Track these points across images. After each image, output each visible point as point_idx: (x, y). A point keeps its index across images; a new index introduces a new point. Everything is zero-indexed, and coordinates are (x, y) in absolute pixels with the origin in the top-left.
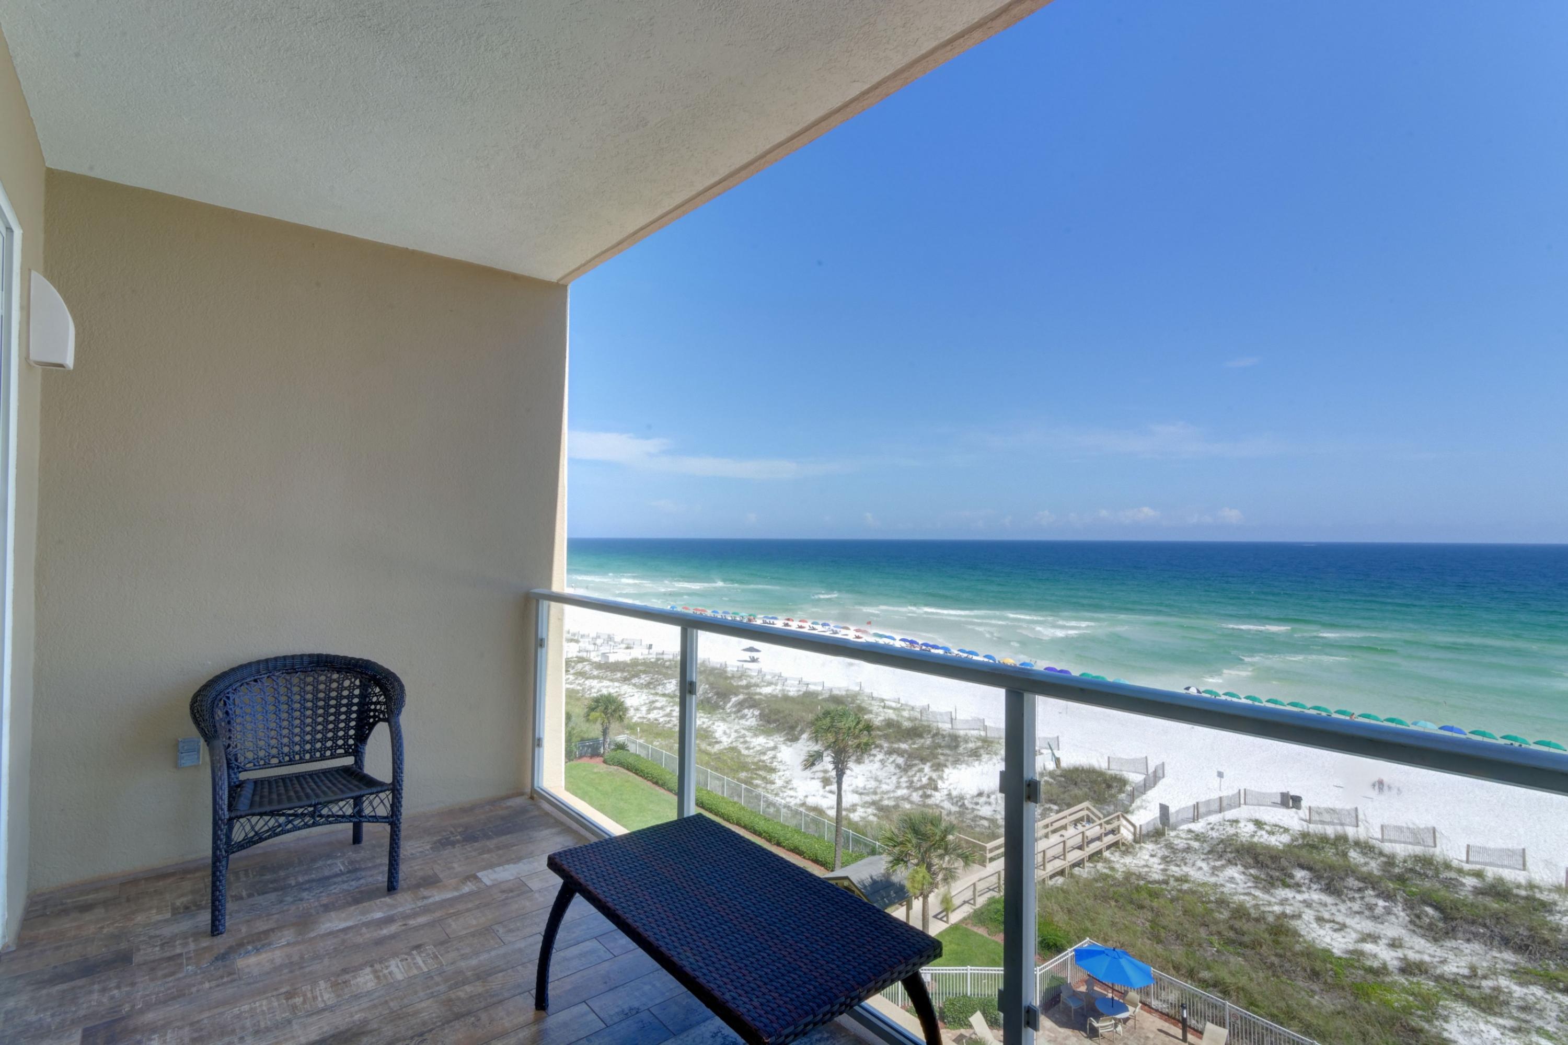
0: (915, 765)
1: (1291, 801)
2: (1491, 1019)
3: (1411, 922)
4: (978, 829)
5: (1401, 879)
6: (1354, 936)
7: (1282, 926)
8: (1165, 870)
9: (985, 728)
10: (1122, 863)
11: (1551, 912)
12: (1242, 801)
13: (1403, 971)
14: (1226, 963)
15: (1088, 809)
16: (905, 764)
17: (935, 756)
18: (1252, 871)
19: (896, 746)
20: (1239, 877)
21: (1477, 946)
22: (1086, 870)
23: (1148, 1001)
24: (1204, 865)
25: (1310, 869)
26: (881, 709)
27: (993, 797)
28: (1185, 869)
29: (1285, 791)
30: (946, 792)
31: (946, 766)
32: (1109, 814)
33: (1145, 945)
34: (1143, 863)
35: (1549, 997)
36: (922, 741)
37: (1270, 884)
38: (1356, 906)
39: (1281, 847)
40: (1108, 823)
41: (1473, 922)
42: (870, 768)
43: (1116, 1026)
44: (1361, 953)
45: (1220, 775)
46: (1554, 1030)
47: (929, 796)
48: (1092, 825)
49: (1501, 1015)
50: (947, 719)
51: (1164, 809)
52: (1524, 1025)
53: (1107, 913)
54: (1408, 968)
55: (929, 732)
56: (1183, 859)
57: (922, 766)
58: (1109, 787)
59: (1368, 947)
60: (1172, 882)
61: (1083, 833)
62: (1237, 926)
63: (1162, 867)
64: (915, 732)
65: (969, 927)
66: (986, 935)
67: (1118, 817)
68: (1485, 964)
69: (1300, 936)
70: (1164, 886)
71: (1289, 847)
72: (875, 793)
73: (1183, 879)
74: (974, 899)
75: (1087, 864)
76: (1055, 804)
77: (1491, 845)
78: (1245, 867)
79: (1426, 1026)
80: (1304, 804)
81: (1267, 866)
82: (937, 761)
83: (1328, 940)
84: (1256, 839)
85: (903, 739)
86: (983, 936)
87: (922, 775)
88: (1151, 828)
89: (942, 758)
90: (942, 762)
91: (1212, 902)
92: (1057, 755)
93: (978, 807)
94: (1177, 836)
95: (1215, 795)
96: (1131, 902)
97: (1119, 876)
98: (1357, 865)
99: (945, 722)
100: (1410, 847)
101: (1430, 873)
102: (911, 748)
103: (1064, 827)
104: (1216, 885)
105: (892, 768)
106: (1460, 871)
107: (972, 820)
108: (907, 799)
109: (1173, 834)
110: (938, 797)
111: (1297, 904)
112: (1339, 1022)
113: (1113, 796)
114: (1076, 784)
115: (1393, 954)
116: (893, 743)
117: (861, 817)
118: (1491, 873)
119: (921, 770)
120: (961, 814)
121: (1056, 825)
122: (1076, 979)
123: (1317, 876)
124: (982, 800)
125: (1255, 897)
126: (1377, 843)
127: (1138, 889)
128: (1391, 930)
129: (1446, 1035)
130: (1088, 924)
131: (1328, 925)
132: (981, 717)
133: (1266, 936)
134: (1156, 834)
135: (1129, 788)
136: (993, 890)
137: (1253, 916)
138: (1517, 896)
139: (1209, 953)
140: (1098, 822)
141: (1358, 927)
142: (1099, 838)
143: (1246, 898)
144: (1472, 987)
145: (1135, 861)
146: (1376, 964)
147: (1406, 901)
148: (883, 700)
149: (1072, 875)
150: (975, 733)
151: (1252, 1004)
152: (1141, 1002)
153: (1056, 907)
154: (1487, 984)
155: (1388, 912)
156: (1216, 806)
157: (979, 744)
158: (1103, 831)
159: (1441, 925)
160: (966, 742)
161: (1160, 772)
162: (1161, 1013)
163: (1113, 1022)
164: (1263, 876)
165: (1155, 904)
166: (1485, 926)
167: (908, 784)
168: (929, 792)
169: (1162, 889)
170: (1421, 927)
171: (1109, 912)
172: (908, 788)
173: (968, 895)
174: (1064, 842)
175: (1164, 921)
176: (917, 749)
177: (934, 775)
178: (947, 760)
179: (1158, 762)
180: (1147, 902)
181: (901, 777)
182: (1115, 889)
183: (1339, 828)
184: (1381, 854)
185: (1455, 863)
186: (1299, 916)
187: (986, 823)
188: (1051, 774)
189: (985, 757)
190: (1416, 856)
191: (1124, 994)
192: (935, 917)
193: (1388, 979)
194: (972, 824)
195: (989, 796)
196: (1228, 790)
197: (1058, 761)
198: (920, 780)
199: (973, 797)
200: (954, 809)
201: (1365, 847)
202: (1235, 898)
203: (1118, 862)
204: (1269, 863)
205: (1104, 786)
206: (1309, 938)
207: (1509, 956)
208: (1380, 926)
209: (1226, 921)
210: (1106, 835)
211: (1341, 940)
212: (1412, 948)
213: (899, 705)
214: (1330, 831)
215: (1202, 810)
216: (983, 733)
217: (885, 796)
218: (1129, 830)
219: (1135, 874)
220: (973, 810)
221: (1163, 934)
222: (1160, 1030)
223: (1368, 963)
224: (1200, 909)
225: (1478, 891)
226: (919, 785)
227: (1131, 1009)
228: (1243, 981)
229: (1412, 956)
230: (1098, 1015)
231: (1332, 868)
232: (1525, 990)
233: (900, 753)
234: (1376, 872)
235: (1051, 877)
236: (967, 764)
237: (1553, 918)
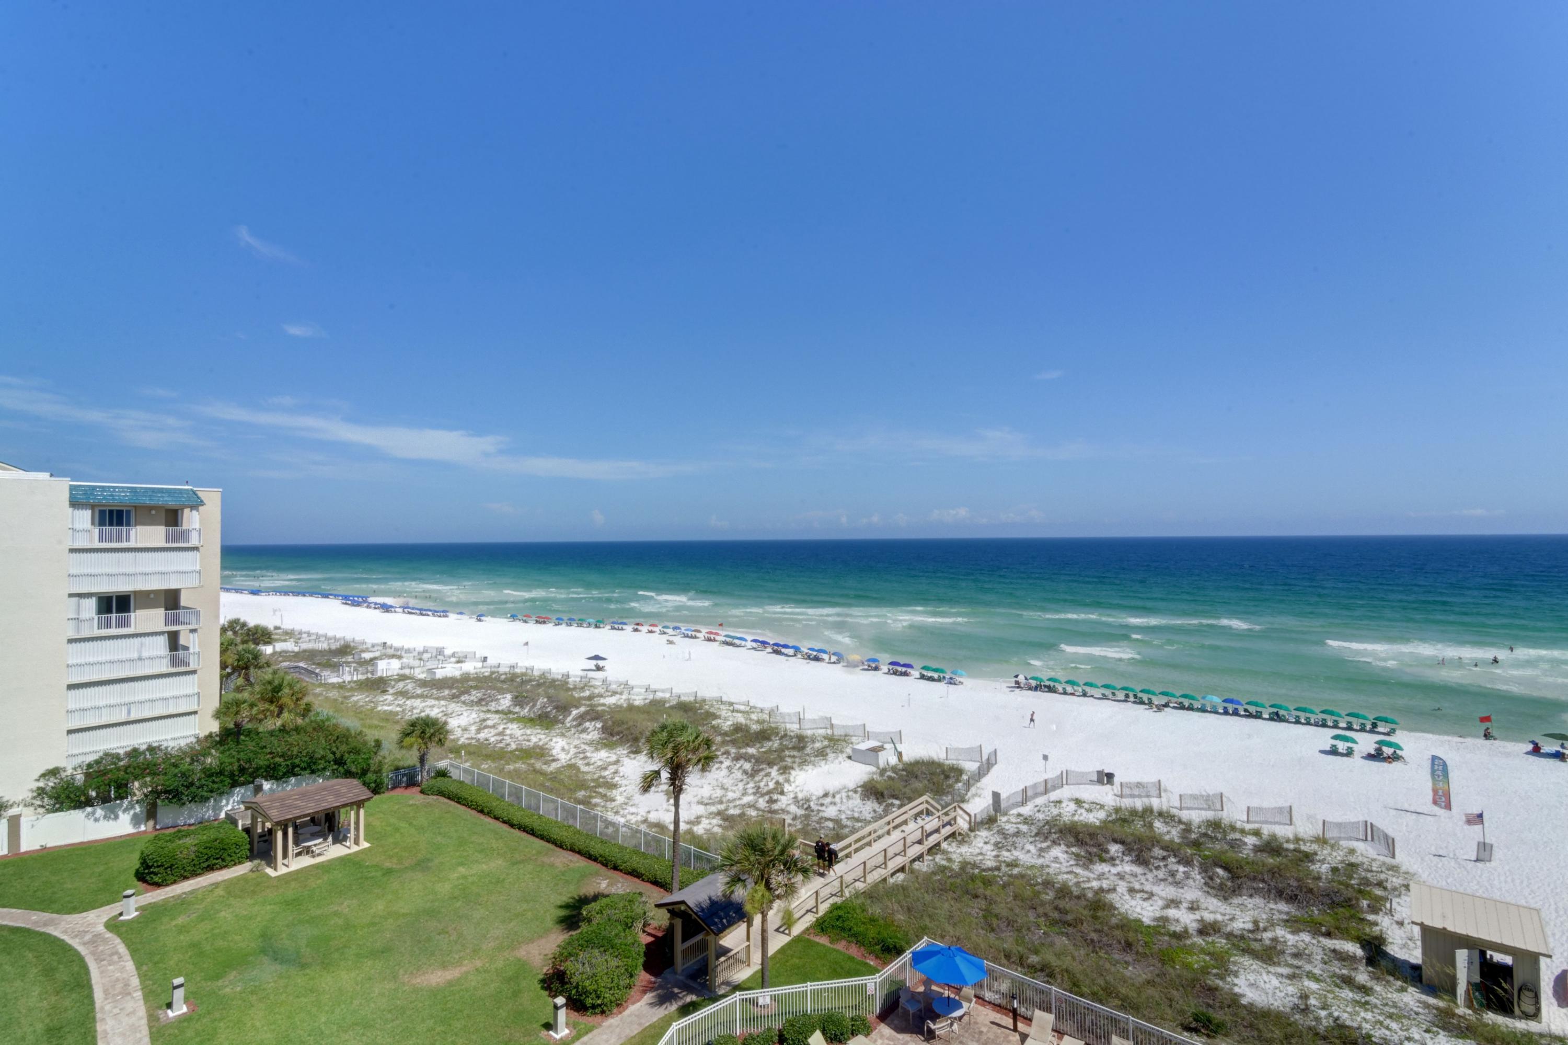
0: (762, 770)
1: (1106, 778)
2: (1271, 969)
3: (1206, 884)
5: (1196, 844)
6: (1160, 903)
7: (1099, 901)
8: (998, 856)
9: (832, 726)
10: (958, 853)
11: (1312, 861)
12: (1064, 782)
13: (1202, 932)
14: (1052, 944)
15: (927, 802)
16: (752, 769)
17: (782, 759)
18: (1074, 849)
19: (743, 751)
20: (1063, 857)
21: (1258, 901)
22: (926, 863)
23: (981, 993)
24: (1031, 848)
25: (1122, 842)
26: (730, 714)
27: (838, 796)
28: (1015, 853)
29: (1100, 769)
30: (792, 795)
31: (793, 768)
32: (947, 805)
33: (980, 936)
34: (978, 851)
35: (1314, 941)
36: (770, 743)
37: (1088, 860)
38: (1161, 874)
39: (1098, 824)
40: (946, 814)
41: (1254, 879)
42: (716, 776)
43: (952, 1025)
44: (1165, 919)
45: (1045, 758)
46: (1321, 972)
47: (776, 801)
48: (931, 818)
49: (1279, 964)
50: (796, 720)
51: (996, 796)
52: (1297, 971)
53: (945, 906)
54: (1206, 929)
55: (777, 734)
56: (1014, 844)
57: (770, 770)
58: (947, 777)
59: (1172, 913)
60: (1004, 868)
61: (922, 827)
62: (1061, 906)
63: (994, 853)
64: (763, 735)
65: (812, 937)
66: (829, 945)
67: (955, 807)
68: (1264, 916)
69: (1115, 909)
70: (996, 873)
71: (1104, 822)
72: (721, 802)
73: (1013, 864)
74: (816, 906)
75: (926, 857)
76: (896, 799)
77: (1266, 805)
78: (1068, 846)
79: (1220, 983)
80: (1117, 780)
81: (1086, 844)
82: (784, 763)
83: (1138, 910)
84: (1076, 818)
85: (752, 743)
86: (824, 946)
87: (769, 779)
88: (985, 816)
89: (789, 760)
90: (790, 764)
91: (1039, 884)
92: (899, 750)
93: (823, 808)
94: (1008, 821)
95: (1040, 778)
96: (967, 892)
97: (956, 867)
98: (1161, 835)
99: (792, 723)
100: (1203, 812)
101: (1219, 836)
102: (758, 752)
103: (905, 822)
104: (1042, 866)
105: (738, 775)
106: (1243, 831)
107: (818, 823)
108: (752, 806)
109: (1004, 819)
110: (784, 801)
111: (1112, 878)
112: (1151, 991)
113: (951, 786)
114: (916, 777)
115: (1192, 917)
116: (740, 748)
117: (705, 829)
118: (1266, 830)
119: (768, 775)
120: (807, 817)
121: (897, 821)
122: (913, 981)
123: (1128, 850)
124: (828, 800)
125: (1076, 875)
126: (1174, 811)
127: (973, 878)
128: (1190, 894)
129: (1236, 990)
130: (927, 921)
131: (1138, 895)
132: (828, 716)
133: (1086, 912)
134: (990, 821)
135: (965, 777)
136: (835, 895)
137: (1075, 893)
138: (1287, 850)
139: (1037, 937)
140: (938, 814)
141: (1163, 894)
142: (937, 831)
143: (1069, 876)
144: (1256, 940)
145: (970, 850)
146: (1178, 929)
147: (1201, 864)
148: (731, 704)
149: (912, 871)
150: (822, 732)
151: (1075, 986)
152: (976, 996)
153: (896, 907)
154: (1267, 935)
155: (1187, 876)
156: (1042, 789)
157: (826, 743)
158: (941, 823)
159: (1229, 884)
160: (813, 742)
161: (993, 759)
162: (994, 1004)
163: (949, 1022)
164: (1083, 853)
165: (988, 893)
166: (1263, 881)
167: (754, 790)
168: (775, 797)
169: (995, 876)
170: (1213, 888)
171: (946, 906)
172: (754, 794)
173: (811, 903)
174: (904, 838)
175: (996, 909)
176: (765, 752)
177: (781, 779)
178: (794, 762)
179: (992, 750)
180: (981, 891)
181: (748, 783)
182: (952, 880)
183: (1146, 800)
184: (1180, 822)
185: (1239, 825)
186: (1113, 890)
187: (830, 825)
188: (894, 769)
189: (831, 756)
190: (1208, 821)
191: (958, 990)
192: (777, 930)
193: (1188, 942)
194: (817, 826)
195: (834, 796)
196: (1052, 774)
197: (900, 755)
198: (767, 785)
199: (818, 799)
200: (800, 812)
201: (1166, 816)
202: (1059, 877)
203: (955, 852)
204: (1088, 840)
205: (942, 777)
206: (1122, 910)
207: (1283, 906)
208: (1181, 891)
209: (1051, 902)
210: (944, 826)
211: (1151, 909)
212: (1207, 909)
213: (748, 709)
214: (1139, 804)
215: (1030, 793)
216: (829, 732)
217: (731, 805)
218: (965, 820)
219: (970, 863)
220: (819, 811)
221: (995, 922)
222: (992, 1023)
223: (1172, 928)
224: (1028, 892)
225: (1257, 849)
226: (766, 789)
227: (965, 1005)
228: (1067, 962)
229: (1209, 917)
230: (935, 1017)
231: (1139, 840)
232: (1297, 938)
233: (747, 758)
234: (1177, 840)
235: (892, 875)
236: (814, 765)
237: (1314, 867)
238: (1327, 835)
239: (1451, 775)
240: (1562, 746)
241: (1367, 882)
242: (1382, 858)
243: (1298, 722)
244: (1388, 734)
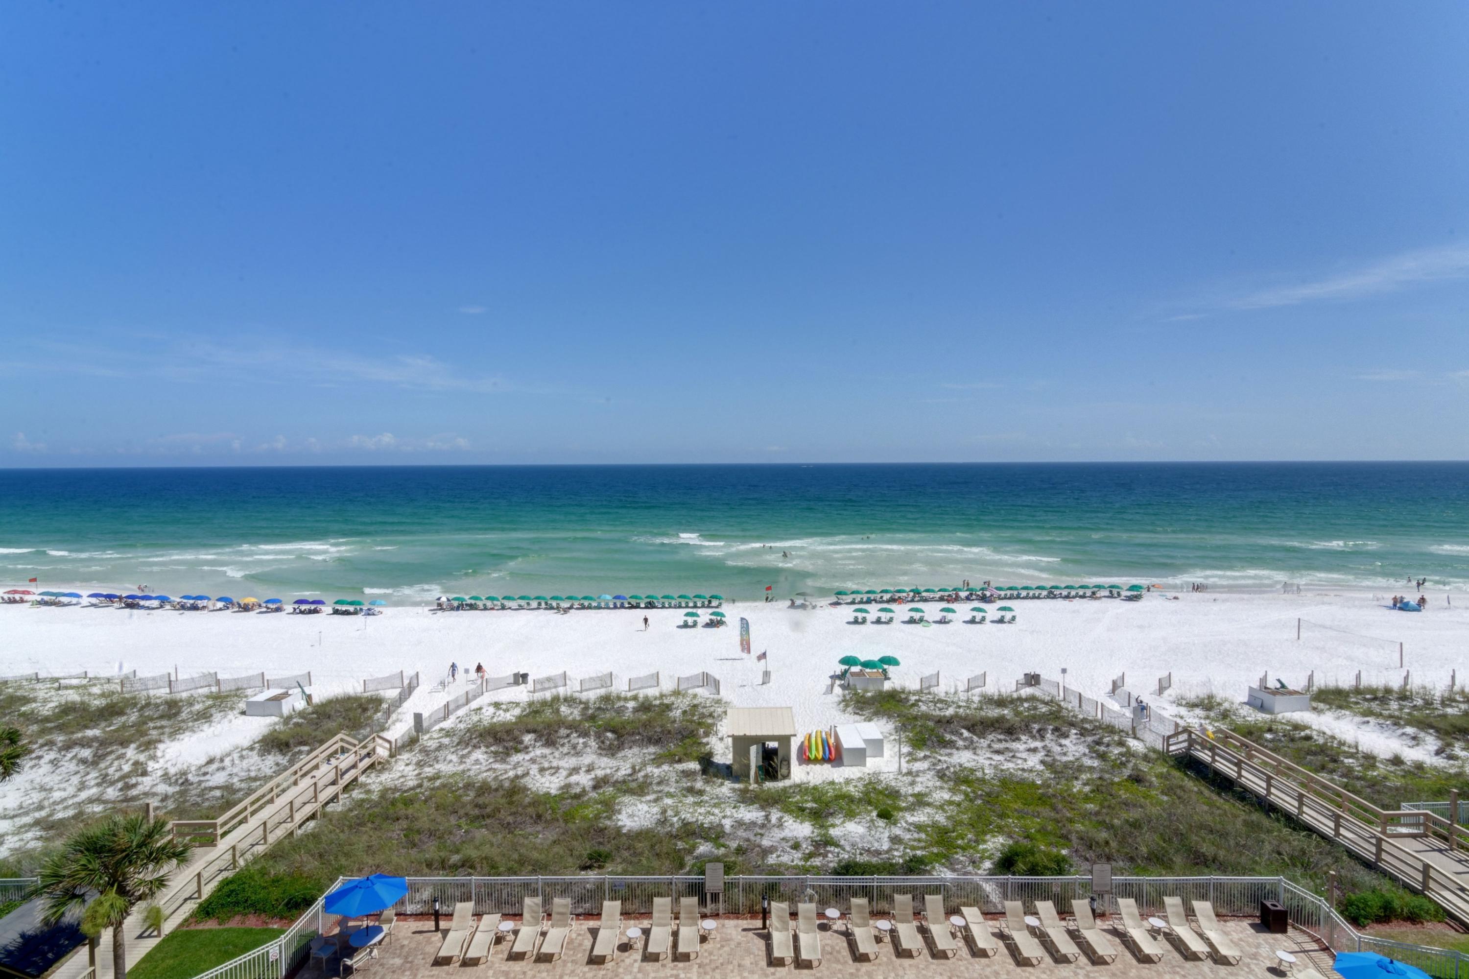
0: (111, 752)
1: (521, 678)
2: (643, 799)
3: (599, 748)
4: (206, 804)
5: (593, 718)
6: (564, 773)
7: (515, 787)
8: (420, 774)
9: (218, 683)
10: (378, 782)
11: (671, 710)
12: (484, 690)
13: (595, 788)
14: (473, 839)
16: (95, 755)
17: (144, 734)
18: (492, 749)
19: (78, 735)
20: (482, 757)
21: (636, 750)
22: (341, 802)
23: (402, 910)
24: (454, 758)
25: (534, 731)
26: (53, 693)
27: (227, 759)
28: (437, 766)
29: (516, 671)
30: (160, 773)
31: (160, 741)
32: (365, 737)
33: (401, 856)
34: (399, 774)
35: (671, 769)
36: (124, 718)
37: (505, 754)
38: (565, 750)
39: (514, 720)
40: (364, 747)
41: (633, 734)
42: (31, 777)
43: (371, 952)
44: (569, 786)
46: (674, 790)
47: (134, 786)
48: (346, 755)
49: (648, 794)
50: (164, 683)
51: (418, 717)
52: (660, 795)
54: (598, 784)
55: (135, 705)
56: (436, 758)
57: (123, 751)
58: (365, 710)
59: (574, 779)
60: (426, 784)
61: (336, 767)
62: (481, 802)
63: (416, 772)
64: (111, 711)
65: (193, 927)
66: (218, 927)
67: (374, 738)
68: (639, 761)
69: (528, 789)
70: (418, 790)
71: (519, 718)
72: (40, 808)
73: (435, 777)
74: (199, 890)
75: (341, 797)
77: (641, 674)
78: (487, 747)
79: (608, 823)
80: (530, 679)
81: (504, 740)
82: (146, 738)
83: (547, 785)
84: (495, 720)
85: (93, 724)
86: (210, 931)
87: (123, 761)
88: (406, 738)
89: (154, 732)
90: (155, 738)
91: (461, 788)
92: (308, 692)
93: (208, 777)
94: (430, 739)
95: (462, 692)
96: (387, 818)
98: (565, 717)
99: (159, 688)
100: (598, 691)
101: (609, 707)
102: (104, 732)
103: (316, 767)
104: (463, 772)
105: (70, 767)
106: (626, 699)
107: (199, 796)
108: (98, 800)
109: (426, 737)
110: (147, 783)
111: (526, 764)
112: (556, 849)
113: (370, 718)
114: (329, 717)
115: (589, 777)
116: (73, 733)
117: (11, 849)
118: (641, 694)
119: (121, 757)
120: (182, 793)
121: (305, 769)
122: (327, 926)
123: (539, 735)
124: (214, 766)
125: (495, 770)
126: (577, 695)
127: (393, 803)
128: (588, 759)
129: (620, 823)
130: (343, 861)
131: (547, 772)
132: (212, 671)
133: (503, 800)
134: (411, 742)
135: (385, 706)
136: (225, 869)
137: (494, 787)
138: (655, 706)
139: (458, 837)
140: (354, 749)
141: (567, 766)
142: (354, 766)
143: (488, 774)
144: (633, 781)
145: (391, 776)
146: (578, 790)
147: (596, 733)
148: (56, 680)
149: (324, 815)
150: (205, 691)
151: (494, 869)
152: (396, 915)
153: (305, 858)
154: (642, 774)
155: (585, 745)
156: (463, 700)
157: (210, 702)
158: (358, 757)
159: (616, 743)
160: (191, 704)
161: (414, 682)
162: (416, 915)
163: (368, 950)
164: (501, 750)
165: (410, 811)
166: (639, 734)
167: (98, 781)
168: (133, 781)
169: (417, 794)
170: (604, 749)
171: (364, 838)
172: (98, 785)
173: (191, 889)
174: (315, 784)
175: (418, 825)
176: (115, 731)
177: (142, 757)
178: (163, 734)
179: (412, 673)
180: (402, 812)
181: (87, 774)
182: (369, 812)
183: (554, 691)
184: (581, 702)
185: (623, 695)
186: (527, 774)
187: (218, 793)
188: (302, 714)
189: (217, 716)
190: (601, 697)
191: (378, 916)
192: (138, 938)
193: (586, 798)
194: (199, 800)
195: (222, 760)
197: (309, 698)
198: (119, 770)
199: (199, 768)
200: (173, 790)
201: (570, 701)
202: (479, 777)
203: (374, 783)
204: (505, 737)
205: (360, 710)
206: (534, 789)
207: (652, 749)
208: (581, 759)
209: (472, 802)
210: (361, 760)
211: (557, 781)
212: (600, 767)
213: (85, 682)
214: (548, 695)
215: (451, 707)
216: (214, 689)
217: (59, 807)
218: (384, 748)
219: (390, 789)
220: (200, 782)
221: (416, 838)
222: (414, 933)
223: (573, 791)
224: (450, 799)
225: (636, 710)
226: (117, 775)
227: (385, 927)
228: (486, 850)
229: (600, 773)
230: (352, 952)
231: (549, 726)
232: (660, 770)
233: (85, 743)
234: (578, 718)
235: (300, 826)
236: (192, 731)
237: (671, 714)
238: (680, 689)
239: (751, 629)
240: (805, 600)
241: (703, 716)
242: (712, 696)
243: (663, 607)
244: (717, 607)
